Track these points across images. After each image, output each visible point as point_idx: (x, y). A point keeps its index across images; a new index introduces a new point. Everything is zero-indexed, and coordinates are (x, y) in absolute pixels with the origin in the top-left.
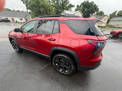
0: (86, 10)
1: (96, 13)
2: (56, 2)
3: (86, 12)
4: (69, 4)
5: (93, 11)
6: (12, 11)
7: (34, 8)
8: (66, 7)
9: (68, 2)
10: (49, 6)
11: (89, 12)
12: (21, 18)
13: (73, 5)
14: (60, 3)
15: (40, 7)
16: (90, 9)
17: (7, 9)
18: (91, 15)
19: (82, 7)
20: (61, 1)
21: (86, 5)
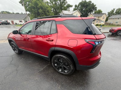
0: (84, 9)
1: (94, 12)
2: (54, 3)
3: (84, 11)
4: (67, 4)
5: (91, 10)
6: (12, 13)
7: (33, 9)
8: (64, 7)
9: (66, 3)
10: (47, 7)
11: (87, 11)
12: (21, 20)
13: (71, 5)
14: (58, 4)
15: (39, 9)
16: (88, 8)
17: (6, 12)
18: (89, 14)
19: (80, 6)
20: (59, 2)
21: (84, 5)
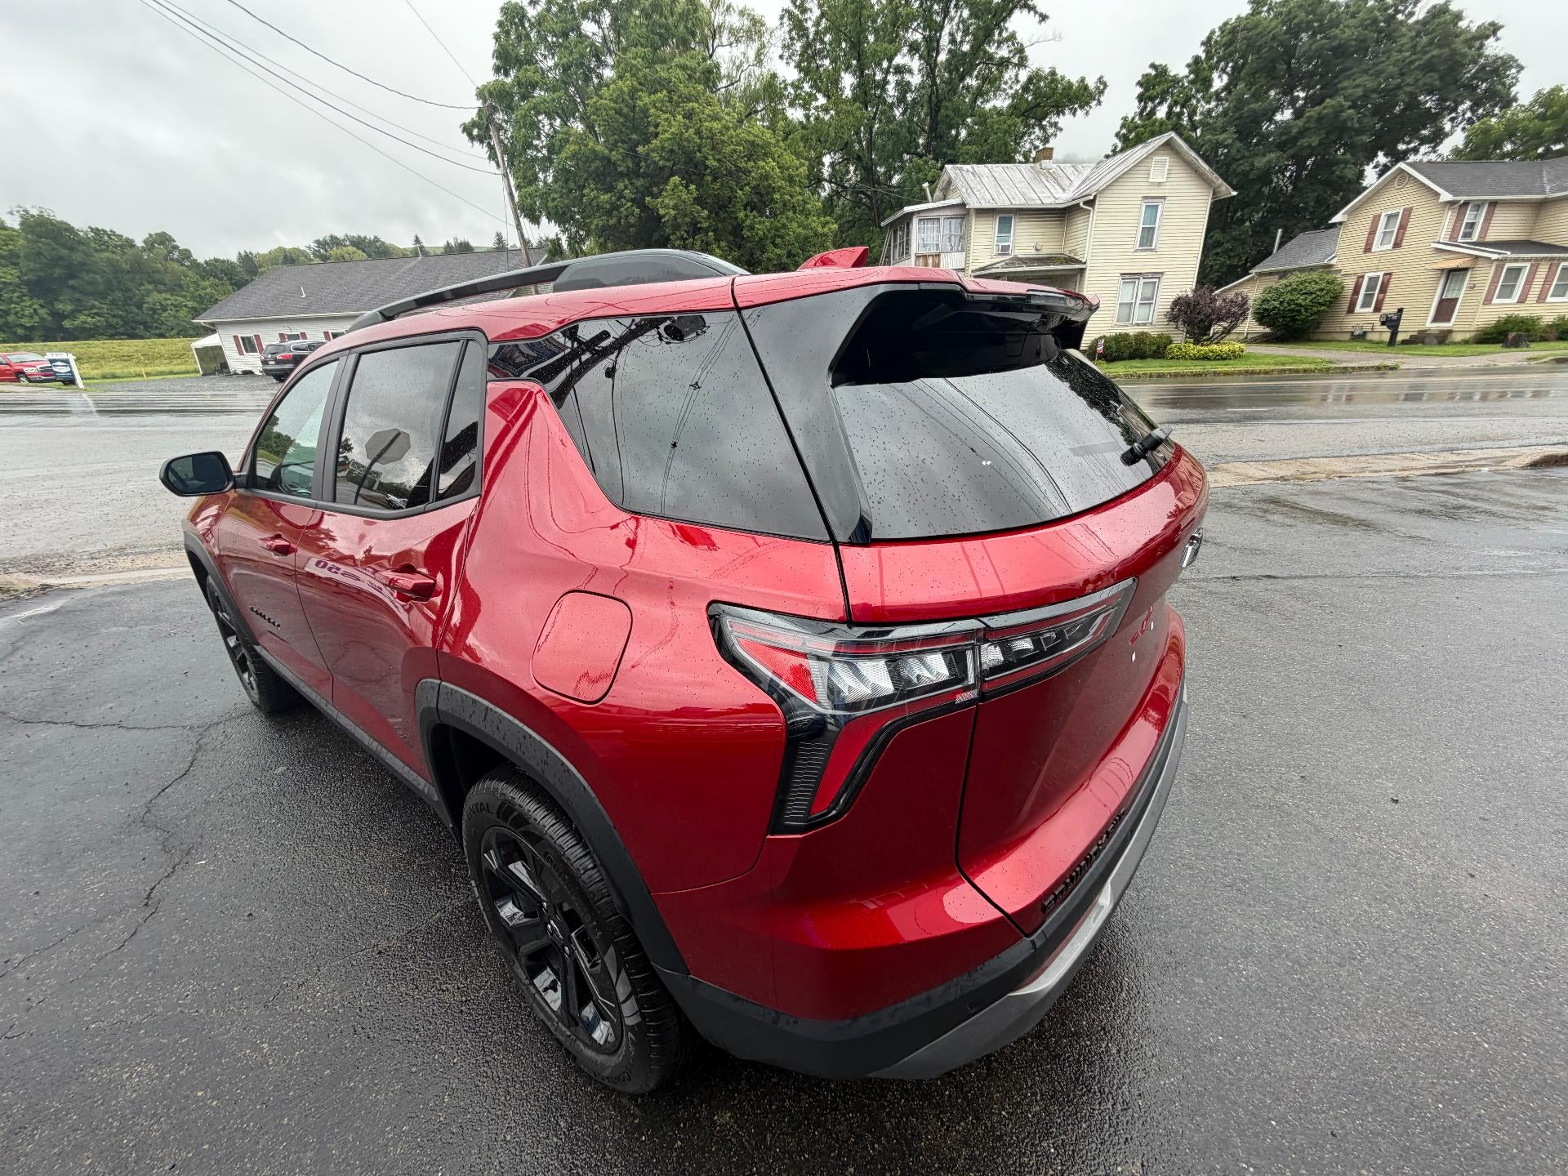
0: (1285, 115)
1: (1456, 139)
2: (848, 81)
3: (1286, 140)
4: (1023, 76)
5: (1413, 104)
6: (404, 255)
8: (983, 118)
9: (1004, 63)
11: (1336, 130)
14: (903, 87)
16: (1358, 83)
19: (1219, 82)
20: (915, 63)
21: (1289, 52)
